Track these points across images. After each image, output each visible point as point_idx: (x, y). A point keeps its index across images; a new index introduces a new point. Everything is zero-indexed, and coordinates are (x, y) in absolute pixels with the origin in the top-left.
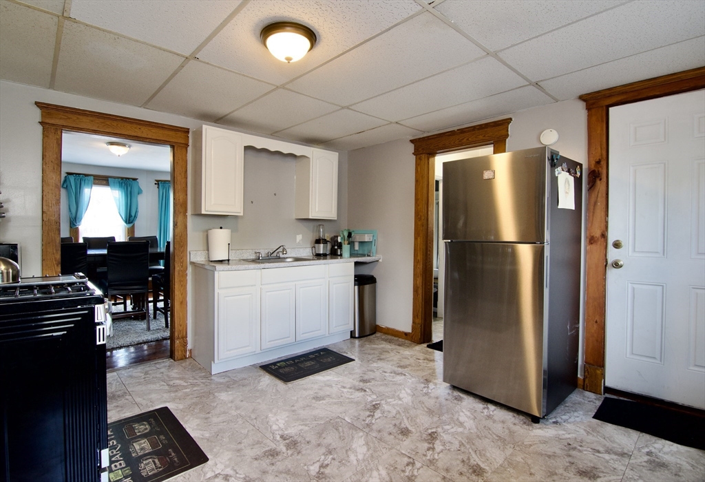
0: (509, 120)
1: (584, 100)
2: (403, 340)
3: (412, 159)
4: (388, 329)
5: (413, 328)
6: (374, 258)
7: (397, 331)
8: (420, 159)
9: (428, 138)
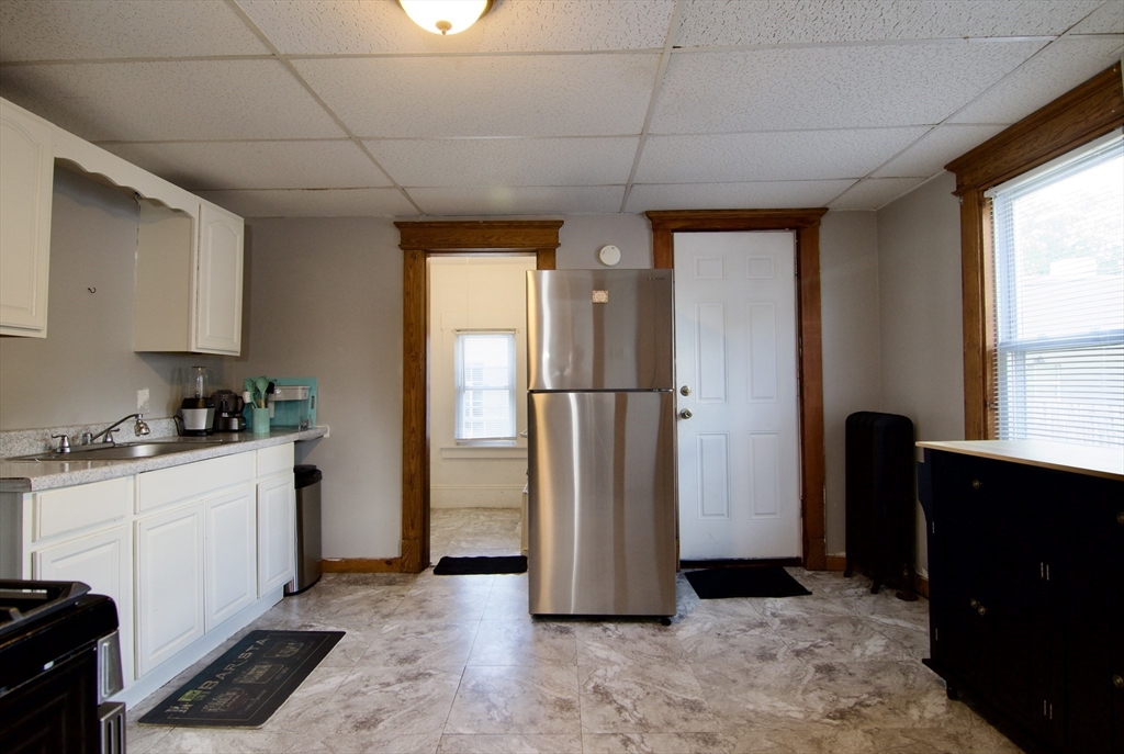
0: (560, 224)
1: (650, 218)
2: (386, 574)
3: (397, 256)
4: (348, 561)
5: (405, 548)
6: (312, 432)
7: (370, 561)
8: (414, 257)
9: (430, 225)
